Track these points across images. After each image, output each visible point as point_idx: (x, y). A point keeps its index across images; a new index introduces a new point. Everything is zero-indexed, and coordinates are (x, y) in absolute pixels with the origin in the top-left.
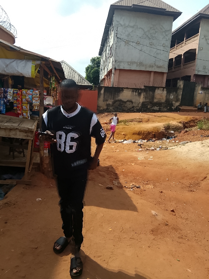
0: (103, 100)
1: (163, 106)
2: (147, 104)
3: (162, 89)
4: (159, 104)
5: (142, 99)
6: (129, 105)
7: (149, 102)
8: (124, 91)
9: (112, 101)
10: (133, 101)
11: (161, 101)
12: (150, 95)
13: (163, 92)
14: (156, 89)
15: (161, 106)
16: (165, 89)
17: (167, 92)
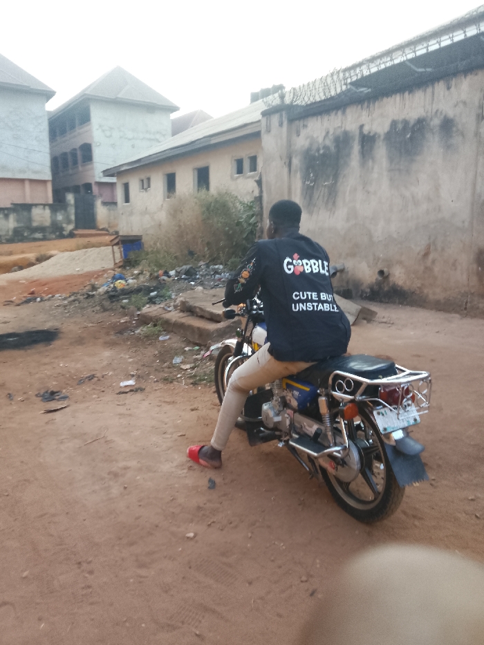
1: (48, 231)
2: (22, 231)
3: (42, 207)
4: (41, 229)
5: (11, 224)
7: (25, 227)
11: (43, 224)
12: (25, 216)
13: (45, 211)
14: (32, 207)
15: (45, 231)
16: (47, 207)
17: (51, 211)
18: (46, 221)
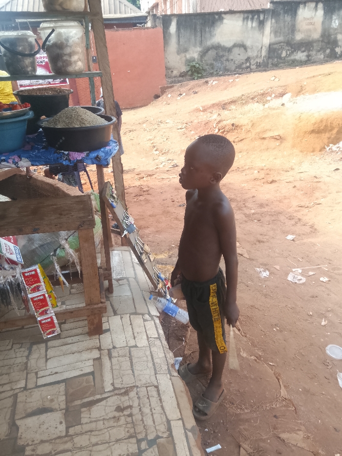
0: (176, 50)
1: (315, 48)
2: (279, 49)
3: (313, 5)
4: (306, 45)
5: (266, 37)
6: (238, 56)
7: (284, 42)
8: (225, 21)
9: (199, 49)
10: (248, 43)
11: (310, 36)
12: (287, 23)
13: (315, 13)
14: (299, 7)
15: (311, 49)
16: (320, 5)
17: (325, 12)
18: (315, 30)
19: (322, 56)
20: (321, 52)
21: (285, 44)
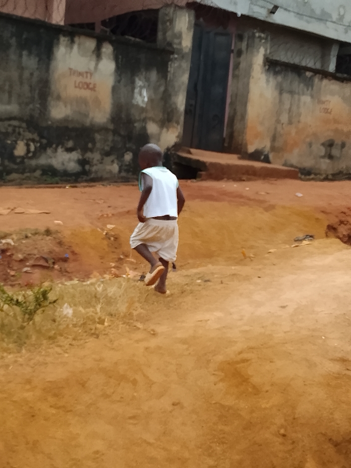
2: (7, 135)
3: (92, 43)
7: (20, 119)
11: (86, 116)
13: (97, 65)
14: (58, 39)
15: (90, 145)
16: (107, 49)
17: (118, 68)
18: (97, 102)
19: (115, 168)
20: (112, 158)
21: (24, 125)
